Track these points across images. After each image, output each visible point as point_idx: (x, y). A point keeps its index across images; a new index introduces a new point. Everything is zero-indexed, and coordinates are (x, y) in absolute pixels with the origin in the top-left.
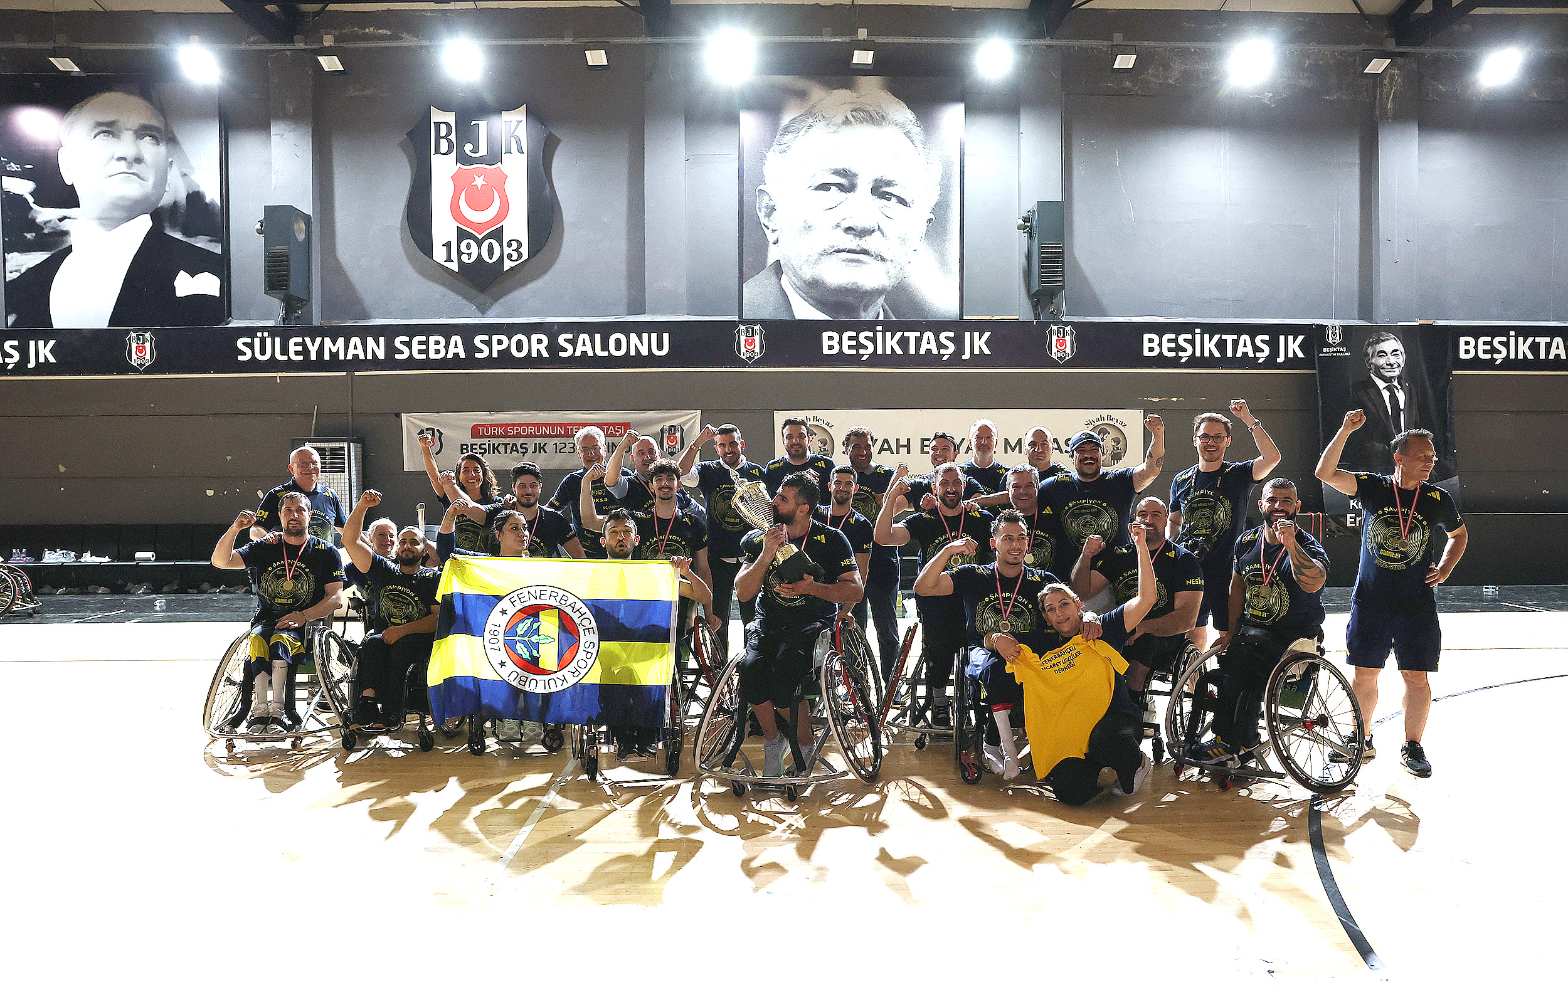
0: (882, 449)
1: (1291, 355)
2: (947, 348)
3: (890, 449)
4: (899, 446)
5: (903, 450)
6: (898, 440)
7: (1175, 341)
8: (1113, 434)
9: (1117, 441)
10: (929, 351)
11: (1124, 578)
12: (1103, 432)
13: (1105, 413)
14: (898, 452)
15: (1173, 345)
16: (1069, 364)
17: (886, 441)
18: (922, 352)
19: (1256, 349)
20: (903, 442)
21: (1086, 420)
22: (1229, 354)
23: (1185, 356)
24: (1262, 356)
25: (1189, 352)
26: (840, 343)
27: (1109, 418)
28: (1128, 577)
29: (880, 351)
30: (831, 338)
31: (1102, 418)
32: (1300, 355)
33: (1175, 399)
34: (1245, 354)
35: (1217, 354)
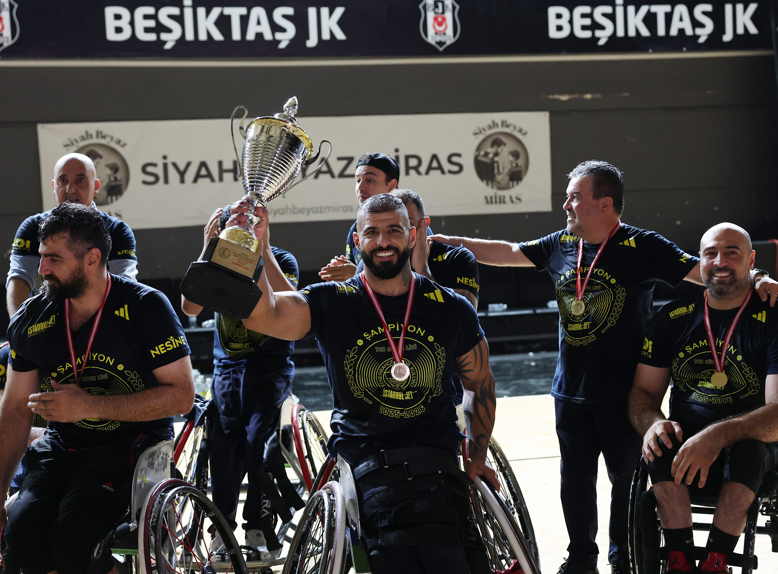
0: (198, 176)
1: (740, 31)
2: (283, 30)
3: (209, 175)
4: (222, 171)
5: (229, 177)
6: (220, 163)
7: (590, 16)
8: (510, 146)
9: (516, 155)
10: (259, 36)
11: (687, 355)
12: (497, 143)
13: (498, 117)
14: (221, 179)
15: (588, 22)
16: (452, 50)
17: (203, 164)
18: (251, 36)
19: (696, 24)
20: (228, 165)
21: (474, 129)
22: (661, 31)
23: (603, 36)
24: (704, 34)
25: (609, 31)
26: (132, 23)
27: (505, 124)
28: (694, 352)
29: (190, 36)
30: (118, 17)
31: (495, 125)
32: (753, 30)
33: (588, 96)
34: (681, 31)
35: (645, 32)
